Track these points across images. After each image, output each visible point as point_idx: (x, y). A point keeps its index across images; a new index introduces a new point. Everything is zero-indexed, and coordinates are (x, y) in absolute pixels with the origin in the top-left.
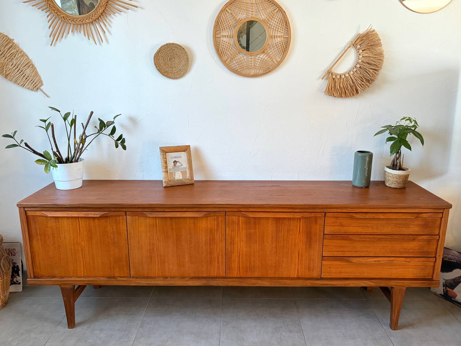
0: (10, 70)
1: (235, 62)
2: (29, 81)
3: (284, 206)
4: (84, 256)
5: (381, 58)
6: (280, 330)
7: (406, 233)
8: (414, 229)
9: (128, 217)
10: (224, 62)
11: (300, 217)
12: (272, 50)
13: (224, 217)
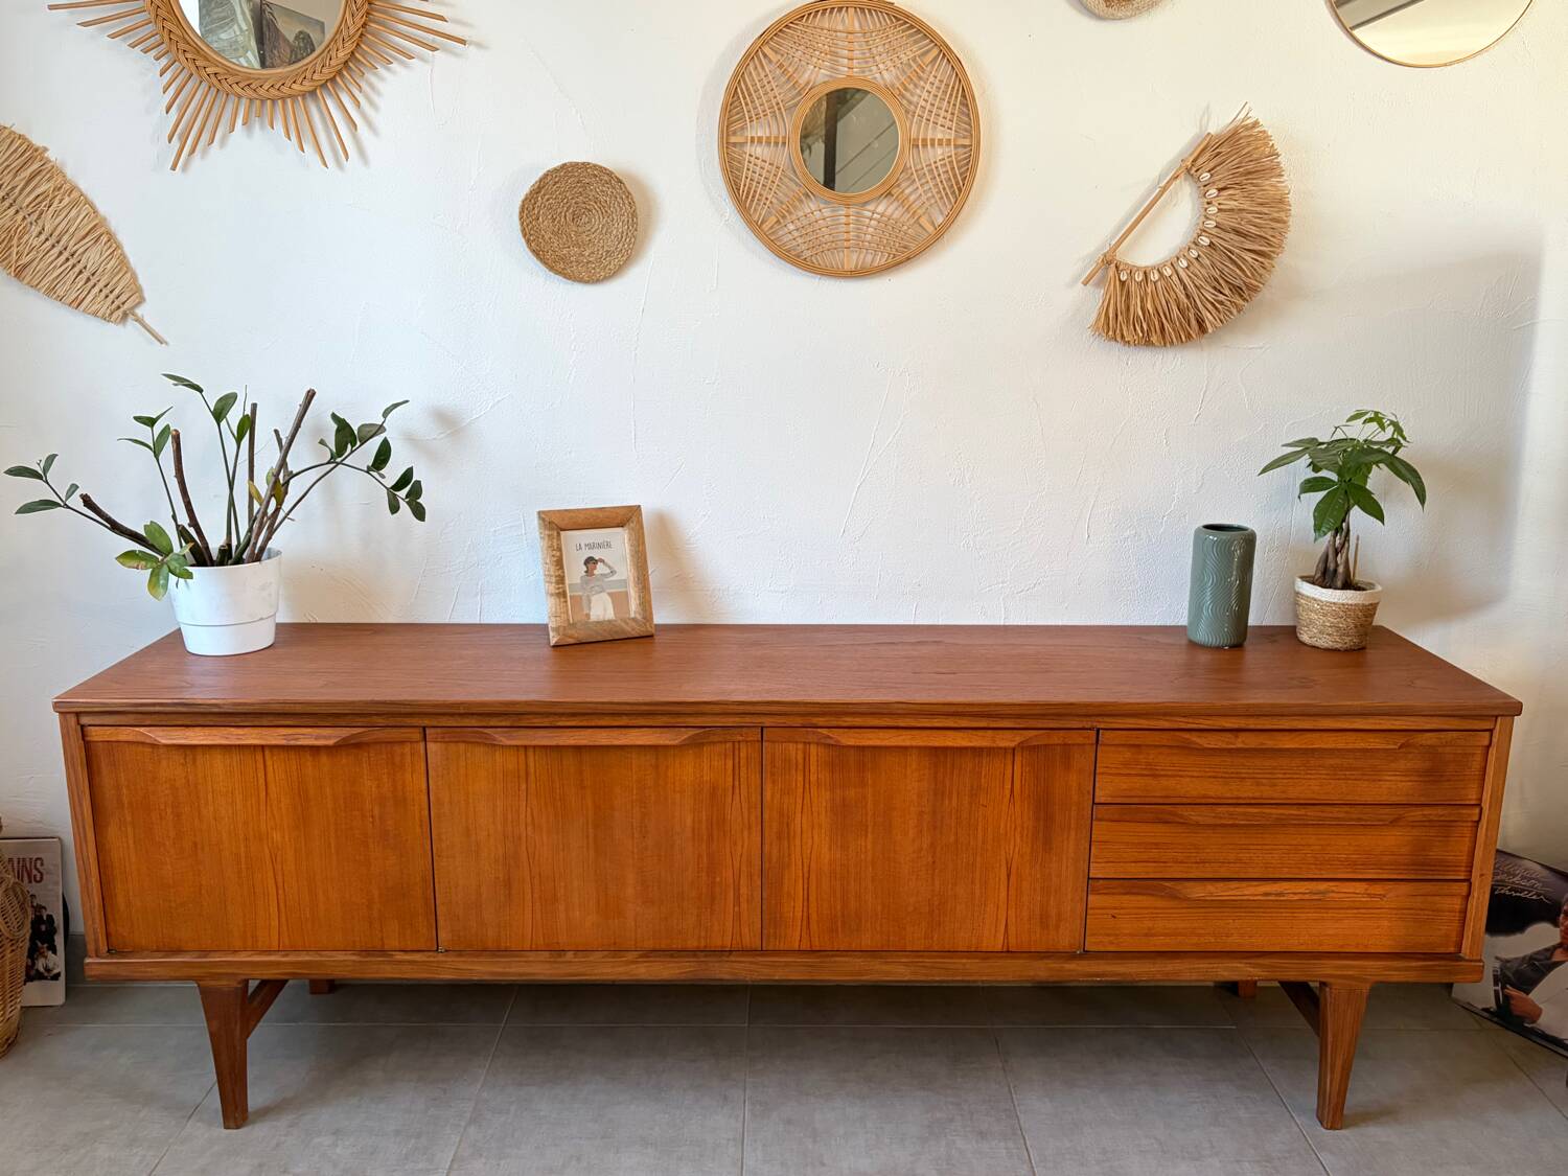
0: (34, 252)
1: (792, 227)
2: (96, 289)
3: (960, 709)
4: (280, 880)
5: (1282, 215)
6: (947, 1131)
7: (1370, 800)
8: (1395, 785)
9: (432, 746)
10: (756, 227)
11: (1012, 745)
12: (917, 188)
13: (758, 745)
